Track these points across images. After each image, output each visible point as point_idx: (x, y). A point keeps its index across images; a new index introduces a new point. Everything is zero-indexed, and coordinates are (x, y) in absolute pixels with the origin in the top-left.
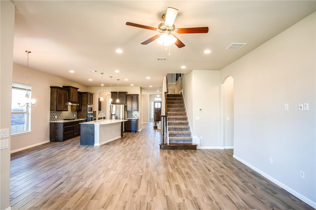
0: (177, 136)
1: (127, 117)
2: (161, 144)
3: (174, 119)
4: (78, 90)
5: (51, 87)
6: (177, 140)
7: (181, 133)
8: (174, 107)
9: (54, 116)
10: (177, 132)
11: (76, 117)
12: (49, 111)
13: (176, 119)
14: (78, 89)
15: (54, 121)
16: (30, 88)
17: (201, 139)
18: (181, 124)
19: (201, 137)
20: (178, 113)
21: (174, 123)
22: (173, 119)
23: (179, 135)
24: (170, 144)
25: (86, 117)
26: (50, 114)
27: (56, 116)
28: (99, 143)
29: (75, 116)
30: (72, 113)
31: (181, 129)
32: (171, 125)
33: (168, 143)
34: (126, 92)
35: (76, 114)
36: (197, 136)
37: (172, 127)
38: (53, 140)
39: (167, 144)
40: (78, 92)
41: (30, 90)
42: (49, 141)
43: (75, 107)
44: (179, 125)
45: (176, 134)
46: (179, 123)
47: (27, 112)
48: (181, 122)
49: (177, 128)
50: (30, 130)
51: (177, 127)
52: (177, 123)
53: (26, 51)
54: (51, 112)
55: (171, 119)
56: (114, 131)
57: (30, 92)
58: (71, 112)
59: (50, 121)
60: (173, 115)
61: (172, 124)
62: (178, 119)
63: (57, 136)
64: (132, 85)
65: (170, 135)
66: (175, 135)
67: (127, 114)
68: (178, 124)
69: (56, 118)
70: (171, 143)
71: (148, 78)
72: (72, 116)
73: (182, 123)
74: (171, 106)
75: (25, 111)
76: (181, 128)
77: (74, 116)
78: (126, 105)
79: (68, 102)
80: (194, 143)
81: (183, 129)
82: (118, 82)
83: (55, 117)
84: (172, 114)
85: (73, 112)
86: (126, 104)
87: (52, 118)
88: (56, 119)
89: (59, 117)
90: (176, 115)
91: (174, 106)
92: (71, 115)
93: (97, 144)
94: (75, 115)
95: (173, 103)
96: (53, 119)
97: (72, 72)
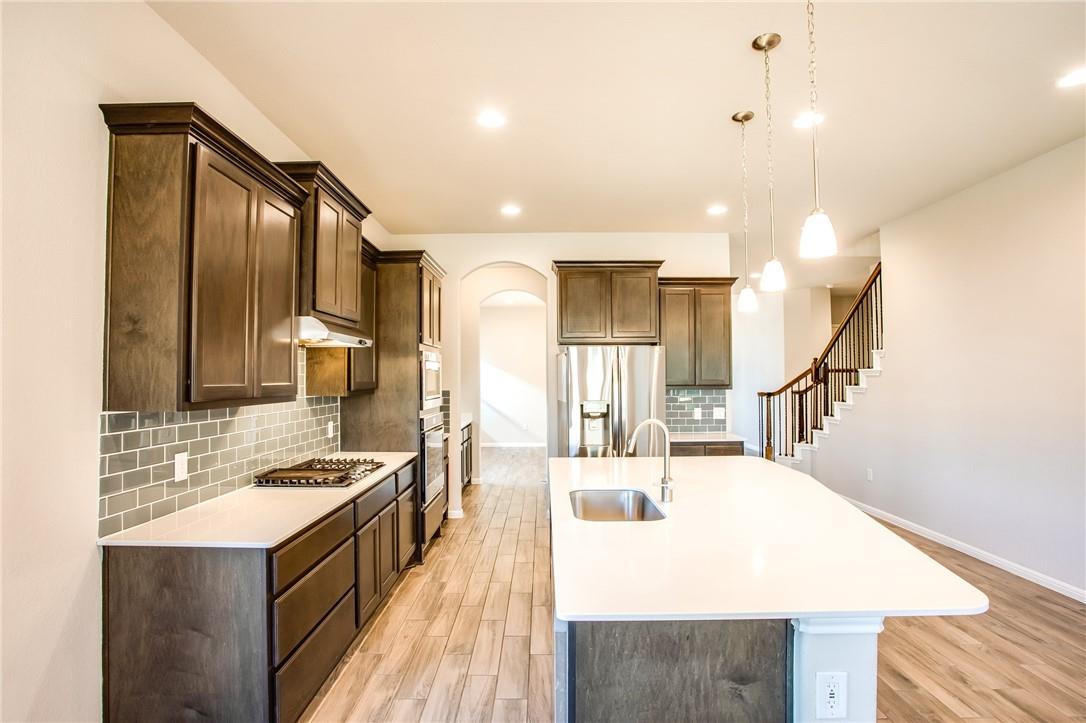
25: (416, 443)
27: (181, 461)
69: (181, 473)
79: (300, 313)
94: (331, 425)
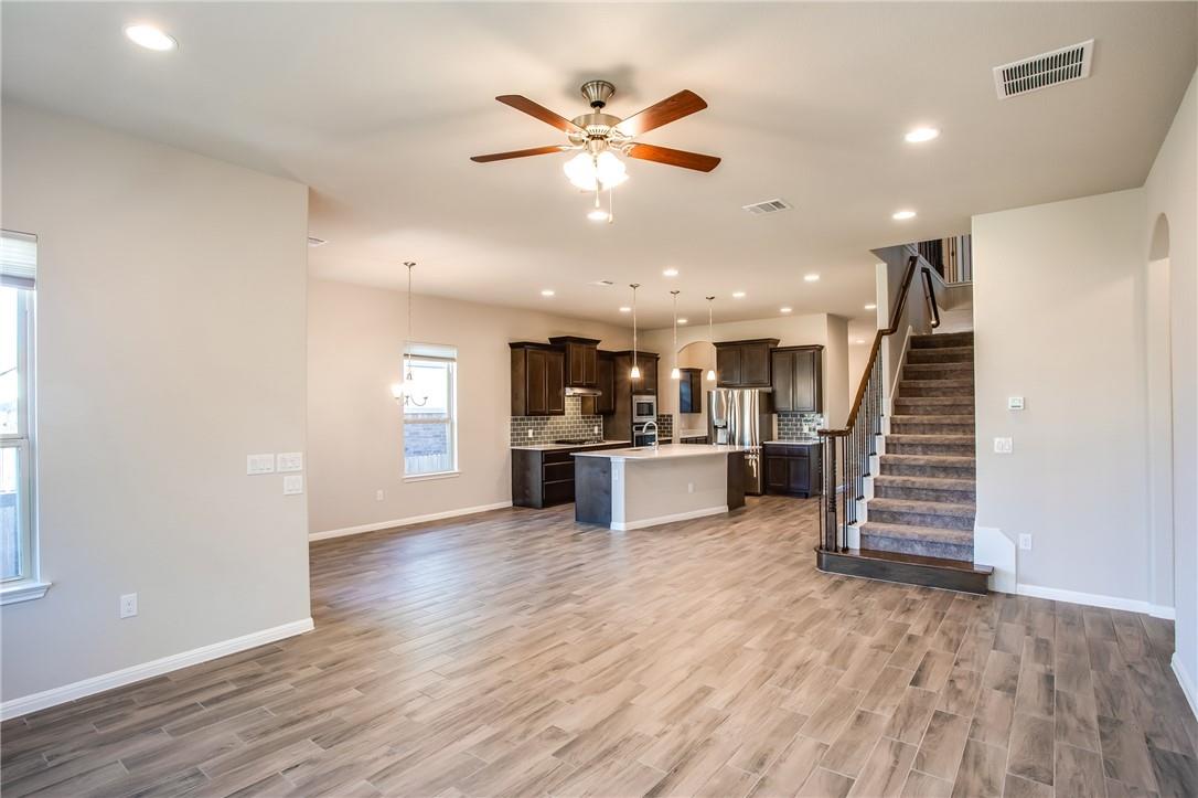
0: (908, 524)
1: (779, 438)
2: (821, 548)
3: (917, 445)
4: (599, 347)
5: (513, 346)
6: (896, 540)
7: (925, 508)
8: (939, 393)
9: (523, 429)
10: (909, 503)
11: (599, 434)
12: (509, 417)
13: (927, 447)
14: (598, 342)
15: (526, 444)
16: (452, 353)
17: (1021, 547)
18: (946, 469)
19: (1022, 536)
20: (947, 420)
21: (906, 462)
22: (911, 445)
23: (919, 518)
24: (862, 550)
26: (512, 425)
28: (626, 521)
29: (596, 432)
30: (586, 422)
31: (938, 494)
32: (895, 472)
33: (855, 544)
34: (767, 341)
35: (599, 426)
36: (998, 530)
37: (891, 482)
38: (520, 501)
39: (846, 550)
40: (601, 353)
41: (453, 359)
42: (510, 504)
43: (590, 403)
44: (933, 476)
45: (901, 514)
46: (932, 467)
47: (450, 418)
48: (944, 462)
49: (917, 486)
50: (456, 470)
51: (914, 483)
52: (922, 463)
53: (406, 264)
54: (513, 420)
55: (903, 445)
56: (690, 487)
57: (455, 364)
58: (583, 418)
59: (512, 445)
60: (922, 428)
61: (898, 470)
62: (937, 445)
63: (527, 492)
64: (786, 310)
65: (873, 514)
66: (894, 517)
67: (779, 425)
68: (928, 469)
70: (872, 547)
71: (812, 278)
72: (586, 431)
73: (946, 464)
74: (920, 389)
75: (446, 416)
76: (937, 486)
77: (593, 430)
78: (769, 389)
80: (981, 559)
81: (944, 491)
82: (710, 307)
83: (527, 434)
84: (916, 425)
85: (589, 418)
86: (771, 385)
87: (517, 434)
88: (530, 439)
89: (539, 434)
90: (934, 427)
91: (937, 389)
92: (583, 427)
93: (618, 525)
95: (938, 375)
96: (521, 439)
97: (548, 293)
